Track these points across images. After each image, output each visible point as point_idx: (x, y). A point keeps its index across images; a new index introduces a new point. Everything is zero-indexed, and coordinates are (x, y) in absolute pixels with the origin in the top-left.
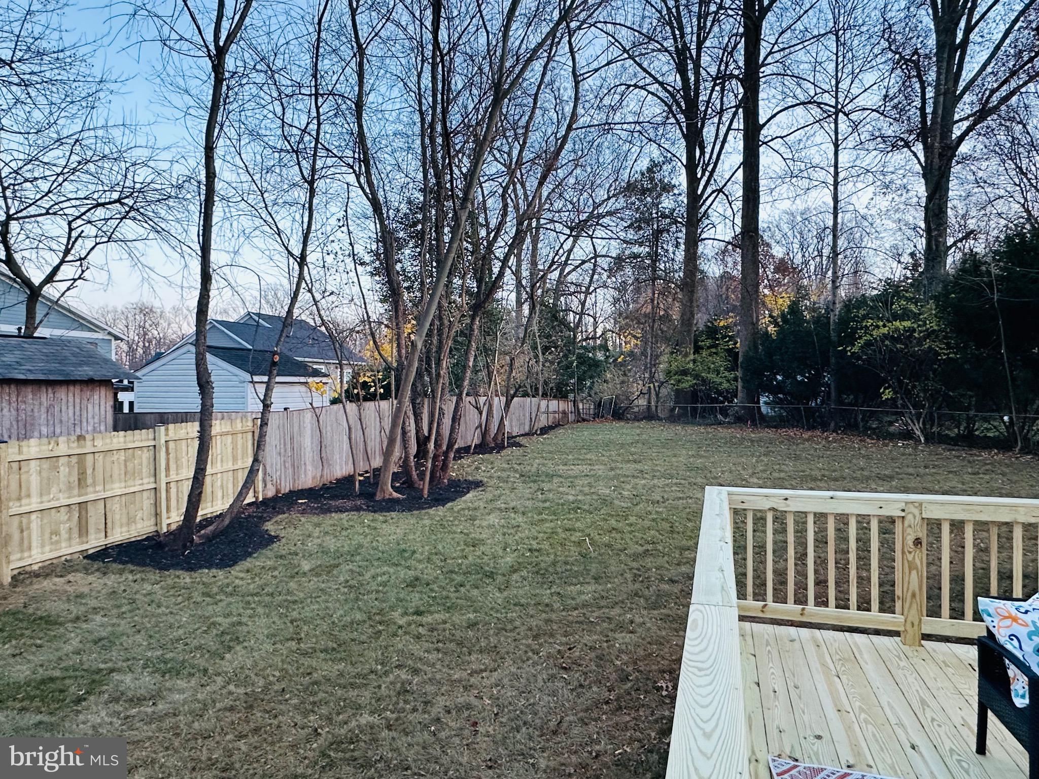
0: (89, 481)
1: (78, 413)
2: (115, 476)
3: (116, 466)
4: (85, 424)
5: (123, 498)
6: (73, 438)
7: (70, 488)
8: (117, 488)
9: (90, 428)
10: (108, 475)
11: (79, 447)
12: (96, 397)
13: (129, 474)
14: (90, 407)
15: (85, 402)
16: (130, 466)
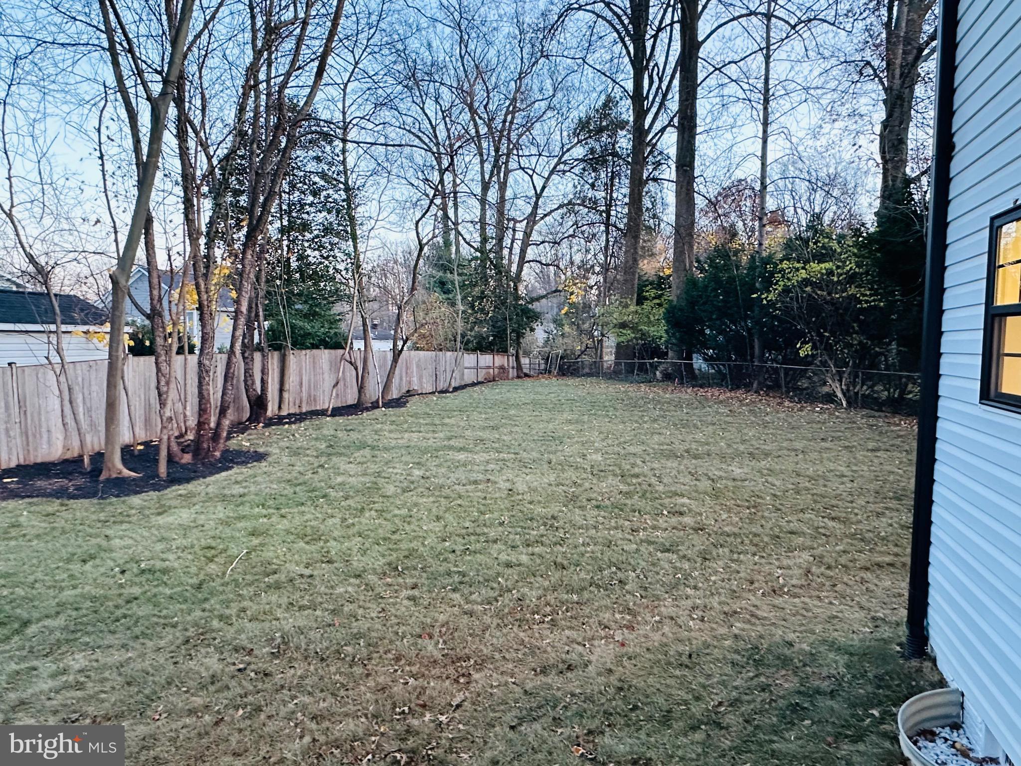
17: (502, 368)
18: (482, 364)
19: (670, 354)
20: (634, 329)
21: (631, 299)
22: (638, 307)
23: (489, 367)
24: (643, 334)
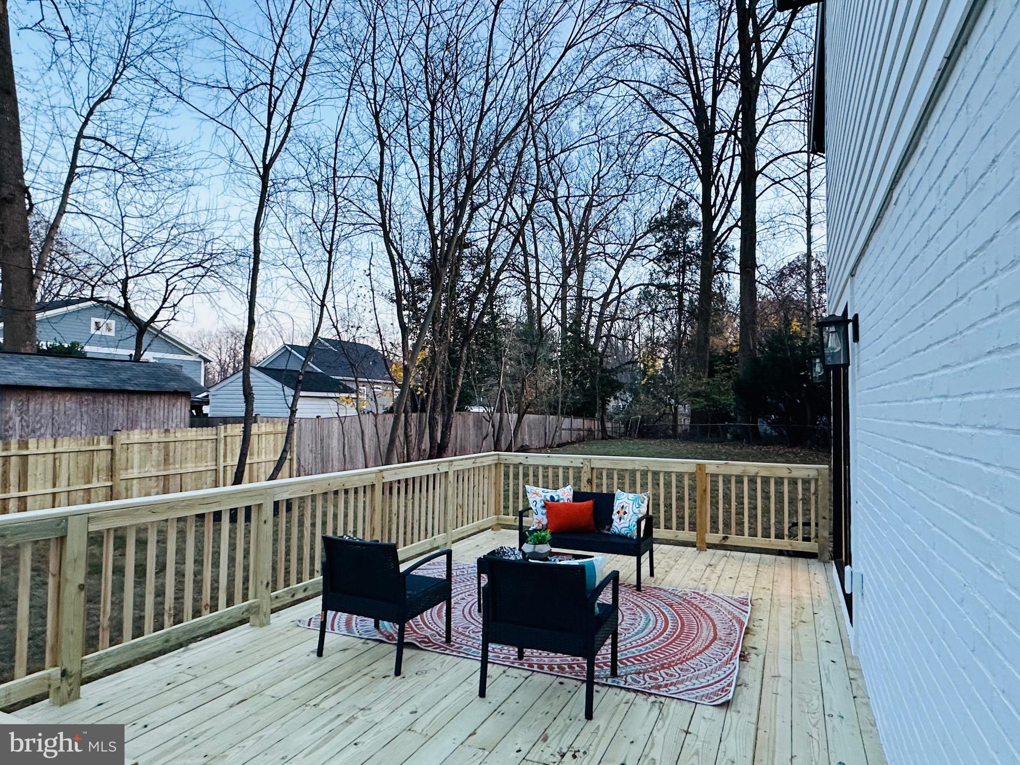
0: (171, 461)
1: (166, 414)
2: (189, 459)
3: (189, 452)
4: (170, 422)
5: (194, 475)
6: (162, 430)
7: (159, 465)
8: (190, 467)
9: (174, 425)
10: (183, 458)
11: (166, 437)
12: (179, 404)
13: (198, 458)
14: (174, 410)
15: (171, 407)
16: (199, 452)
17: (590, 430)
18: (574, 426)
19: (739, 419)
20: (707, 397)
21: (704, 373)
22: (710, 380)
23: (579, 430)
24: (715, 402)
